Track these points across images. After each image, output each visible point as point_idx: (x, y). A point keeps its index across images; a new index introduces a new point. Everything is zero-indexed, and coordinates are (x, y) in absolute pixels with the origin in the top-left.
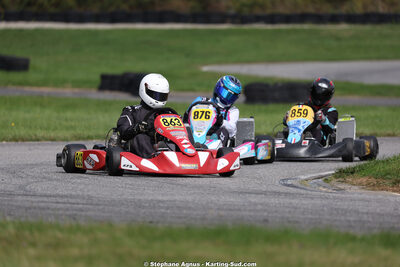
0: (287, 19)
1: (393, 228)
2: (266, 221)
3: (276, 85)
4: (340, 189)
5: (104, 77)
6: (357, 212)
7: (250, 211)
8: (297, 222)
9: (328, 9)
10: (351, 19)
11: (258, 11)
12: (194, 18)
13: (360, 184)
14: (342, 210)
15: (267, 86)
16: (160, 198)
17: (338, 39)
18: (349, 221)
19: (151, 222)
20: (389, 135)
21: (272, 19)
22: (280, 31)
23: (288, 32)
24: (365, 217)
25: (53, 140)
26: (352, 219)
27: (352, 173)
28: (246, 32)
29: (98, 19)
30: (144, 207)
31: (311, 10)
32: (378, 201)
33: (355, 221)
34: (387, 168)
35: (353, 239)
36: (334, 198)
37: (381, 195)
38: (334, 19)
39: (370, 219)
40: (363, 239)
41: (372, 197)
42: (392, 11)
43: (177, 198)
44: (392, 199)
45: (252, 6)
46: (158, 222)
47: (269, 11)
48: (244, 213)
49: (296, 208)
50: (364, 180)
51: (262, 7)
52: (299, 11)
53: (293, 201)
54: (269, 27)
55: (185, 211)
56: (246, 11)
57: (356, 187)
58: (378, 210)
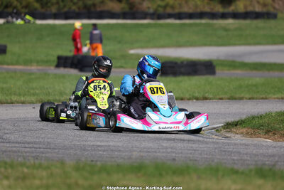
0: (191, 16)
1: (264, 164)
2: (174, 159)
3: (182, 62)
4: (227, 137)
5: (59, 58)
6: (240, 153)
7: (163, 152)
8: (196, 160)
9: (219, 9)
10: (235, 16)
11: (169, 10)
12: (124, 16)
13: (242, 133)
14: (229, 151)
15: (176, 63)
16: (99, 144)
17: (226, 29)
18: (233, 160)
19: (92, 161)
20: (263, 98)
21: (179, 16)
22: (184, 24)
23: (190, 25)
24: (245, 157)
25: (23, 103)
26: (235, 158)
27: (236, 125)
28: (161, 25)
29: (56, 17)
30: (88, 150)
31: (207, 9)
32: (255, 145)
33: (237, 160)
34: (261, 121)
35: (236, 172)
36: (223, 143)
37: (256, 141)
38: (224, 16)
39: (249, 158)
40: (243, 173)
41: (250, 142)
42: (265, 10)
43: (111, 144)
44: (264, 144)
45: (165, 7)
46: (97, 161)
47: (177, 11)
48: (159, 154)
49: (195, 150)
50: (245, 130)
51: (173, 7)
52: (199, 11)
53: (193, 145)
54: (178, 22)
55: (116, 153)
56: (161, 10)
57: (239, 136)
58: (254, 152)
